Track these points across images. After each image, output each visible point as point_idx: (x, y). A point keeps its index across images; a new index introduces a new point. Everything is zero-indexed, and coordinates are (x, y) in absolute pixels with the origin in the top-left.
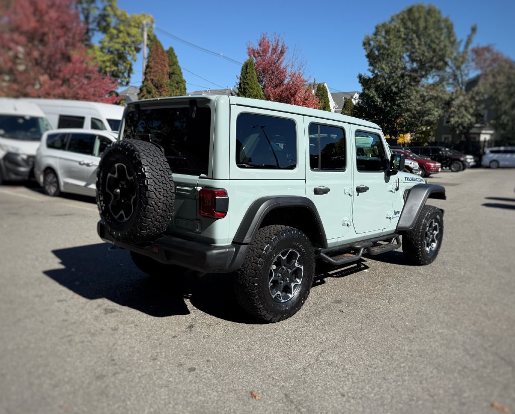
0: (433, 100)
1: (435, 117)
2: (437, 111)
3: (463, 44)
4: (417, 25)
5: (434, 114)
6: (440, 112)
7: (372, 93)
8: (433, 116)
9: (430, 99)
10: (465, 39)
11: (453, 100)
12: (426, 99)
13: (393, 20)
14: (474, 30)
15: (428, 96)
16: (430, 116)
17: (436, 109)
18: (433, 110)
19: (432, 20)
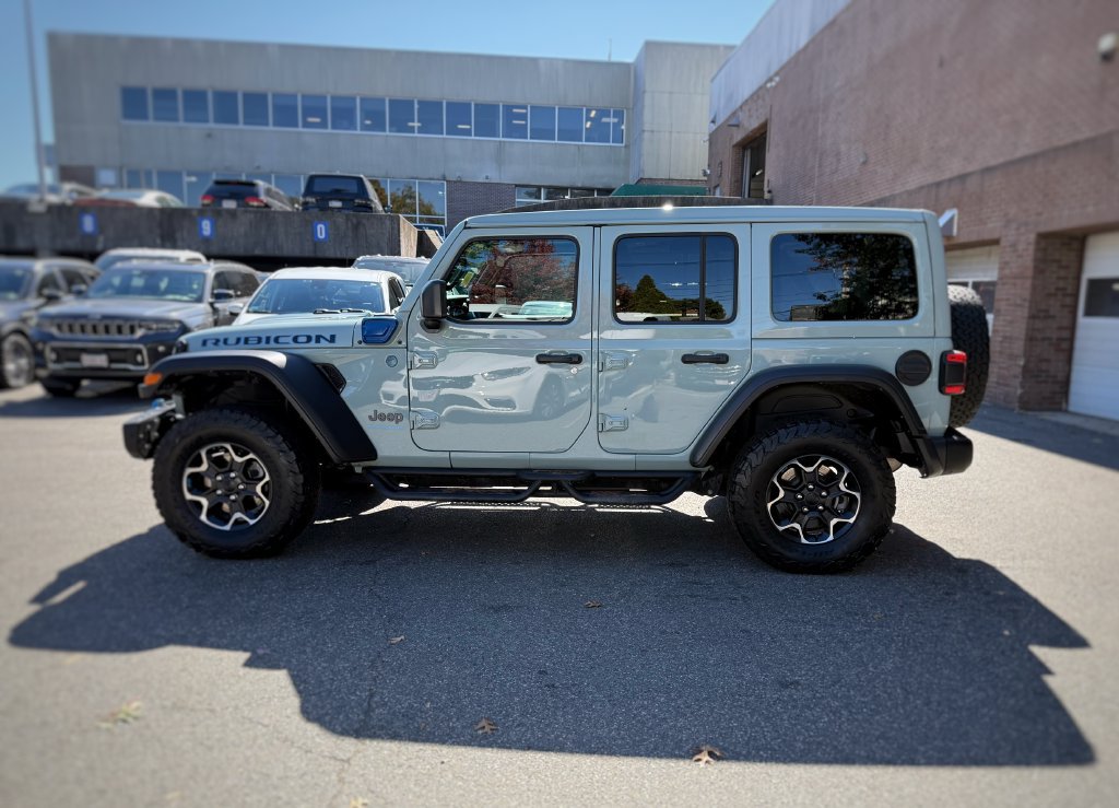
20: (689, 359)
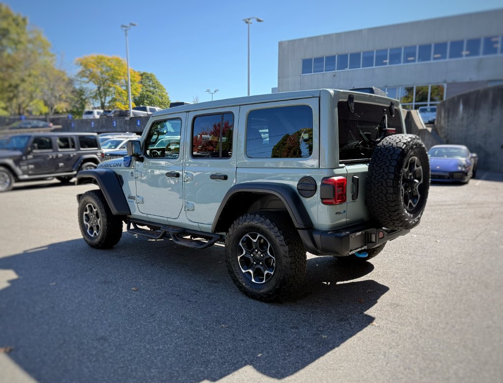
20: (213, 177)
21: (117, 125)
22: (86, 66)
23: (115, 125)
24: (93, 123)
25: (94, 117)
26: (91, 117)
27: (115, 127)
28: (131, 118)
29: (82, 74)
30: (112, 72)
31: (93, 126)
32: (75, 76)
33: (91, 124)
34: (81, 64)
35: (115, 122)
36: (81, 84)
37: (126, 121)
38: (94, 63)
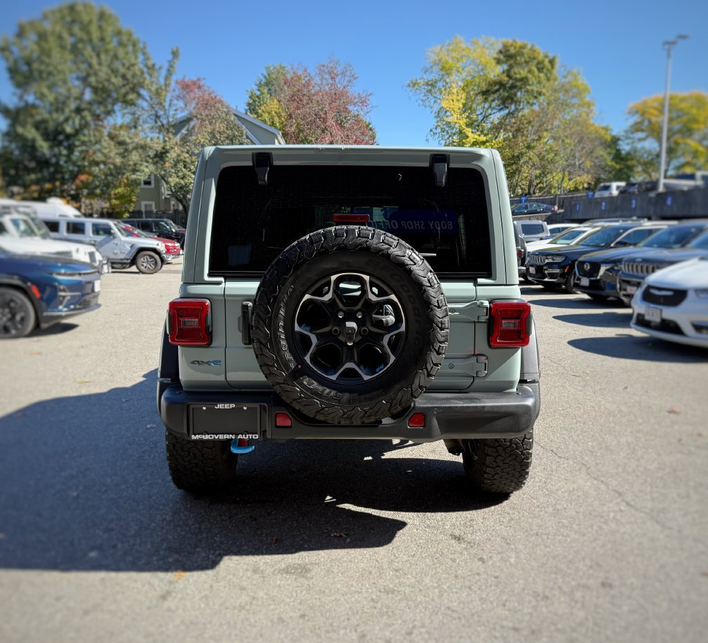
0: (140, 151)
1: (145, 174)
2: (147, 167)
3: (164, 72)
4: (88, 33)
5: (143, 171)
6: (152, 167)
7: (30, 133)
8: (143, 174)
9: (135, 148)
10: (166, 66)
11: (167, 152)
12: (130, 147)
13: (45, 17)
14: (175, 54)
15: (132, 143)
16: (138, 173)
17: (145, 164)
18: (141, 165)
19: (109, 30)
21: (636, 206)
22: (643, 114)
23: (633, 206)
24: (604, 204)
25: (611, 193)
26: (606, 194)
27: (634, 209)
28: (659, 195)
29: (637, 128)
30: (685, 119)
31: (603, 208)
32: (626, 131)
33: (601, 205)
34: (637, 112)
35: (634, 202)
36: (633, 143)
37: (651, 198)
38: (655, 108)
